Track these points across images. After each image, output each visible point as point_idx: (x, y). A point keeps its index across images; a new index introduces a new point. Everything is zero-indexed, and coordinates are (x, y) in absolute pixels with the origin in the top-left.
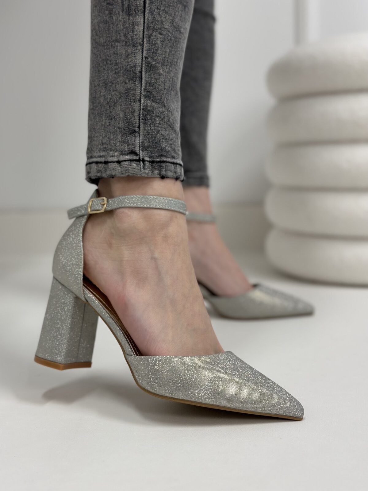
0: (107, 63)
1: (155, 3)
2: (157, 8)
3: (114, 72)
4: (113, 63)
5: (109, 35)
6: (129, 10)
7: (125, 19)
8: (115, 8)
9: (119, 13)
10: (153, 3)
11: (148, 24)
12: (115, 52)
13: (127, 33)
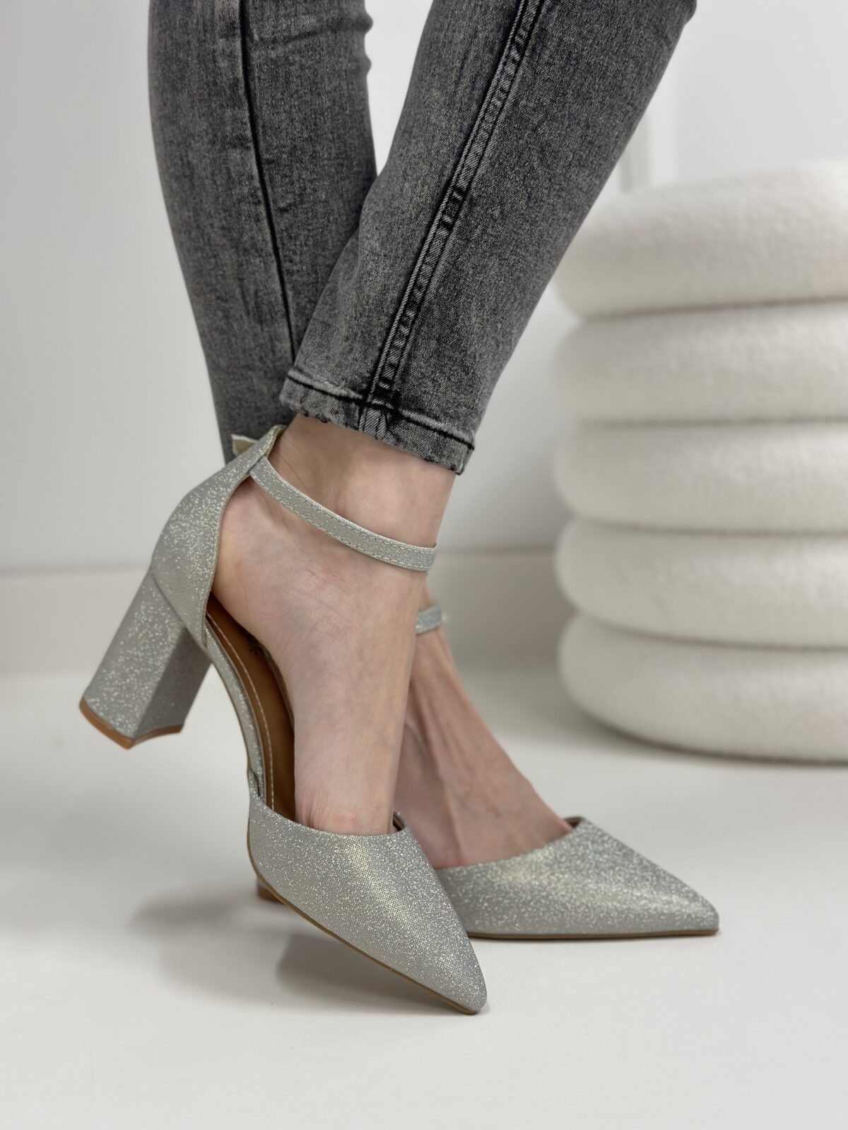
0: (241, 404)
1: (304, 293)
2: (310, 301)
3: (257, 422)
4: (250, 407)
5: (233, 356)
6: (258, 313)
7: (255, 330)
8: (232, 308)
9: (241, 316)
10: (299, 294)
11: (298, 334)
12: (252, 388)
13: (263, 355)
